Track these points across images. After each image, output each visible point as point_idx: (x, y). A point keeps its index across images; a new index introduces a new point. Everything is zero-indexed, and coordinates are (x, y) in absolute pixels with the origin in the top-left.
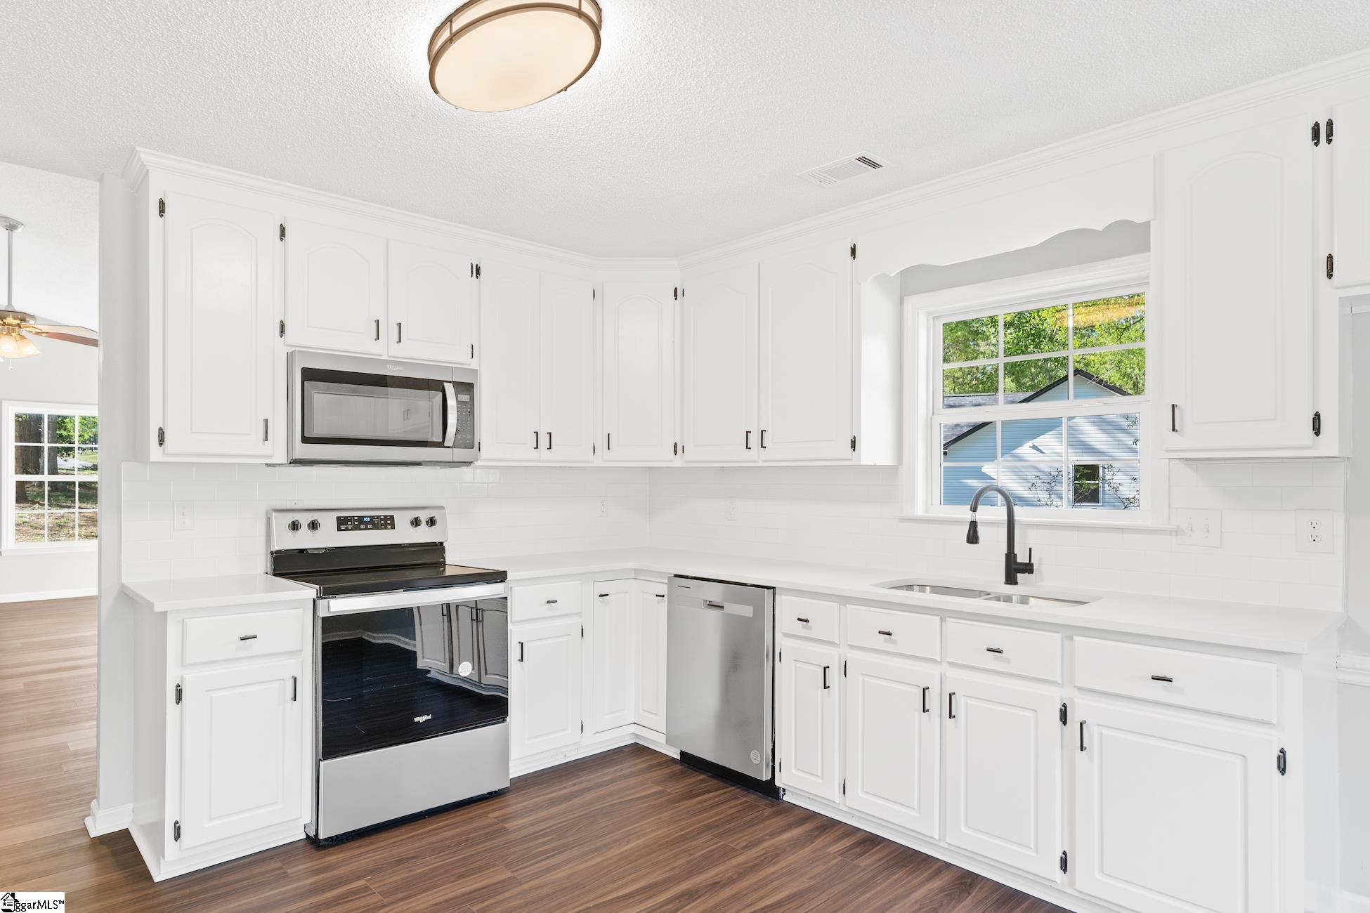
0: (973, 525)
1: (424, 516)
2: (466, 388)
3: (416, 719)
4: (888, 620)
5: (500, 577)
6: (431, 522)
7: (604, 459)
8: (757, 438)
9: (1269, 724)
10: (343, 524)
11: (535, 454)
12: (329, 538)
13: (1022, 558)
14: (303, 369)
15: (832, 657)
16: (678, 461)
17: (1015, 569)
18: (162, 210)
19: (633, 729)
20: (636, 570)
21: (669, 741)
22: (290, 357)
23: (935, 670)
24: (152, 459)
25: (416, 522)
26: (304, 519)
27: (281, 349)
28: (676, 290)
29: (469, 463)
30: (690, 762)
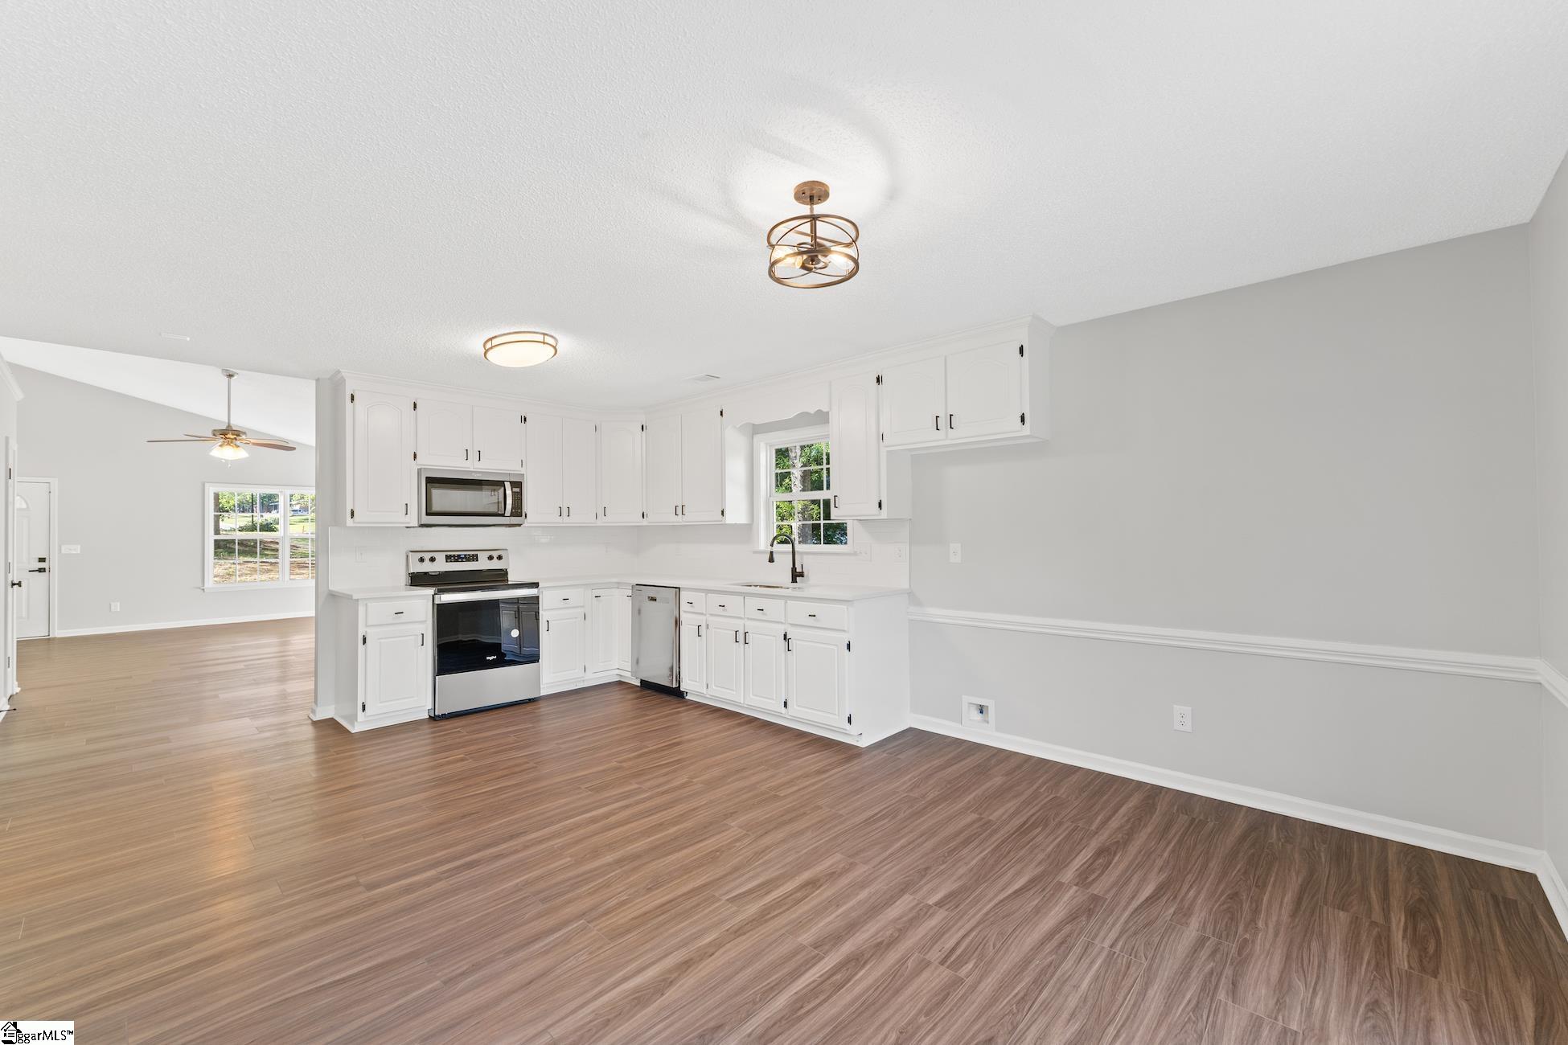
0: (772, 552)
1: (495, 554)
2: (517, 485)
3: (488, 658)
4: (723, 600)
5: (535, 585)
6: (500, 558)
7: (602, 521)
8: (679, 510)
9: (844, 631)
10: (448, 558)
11: (559, 519)
12: (441, 566)
13: (799, 570)
14: (427, 477)
15: (701, 620)
16: (645, 522)
17: (796, 575)
18: (352, 399)
19: (617, 672)
20: (618, 583)
21: (634, 673)
22: (419, 471)
23: (741, 622)
24: (348, 525)
25: (491, 558)
26: (427, 556)
27: (414, 467)
28: (643, 426)
29: (520, 525)
30: (646, 685)
